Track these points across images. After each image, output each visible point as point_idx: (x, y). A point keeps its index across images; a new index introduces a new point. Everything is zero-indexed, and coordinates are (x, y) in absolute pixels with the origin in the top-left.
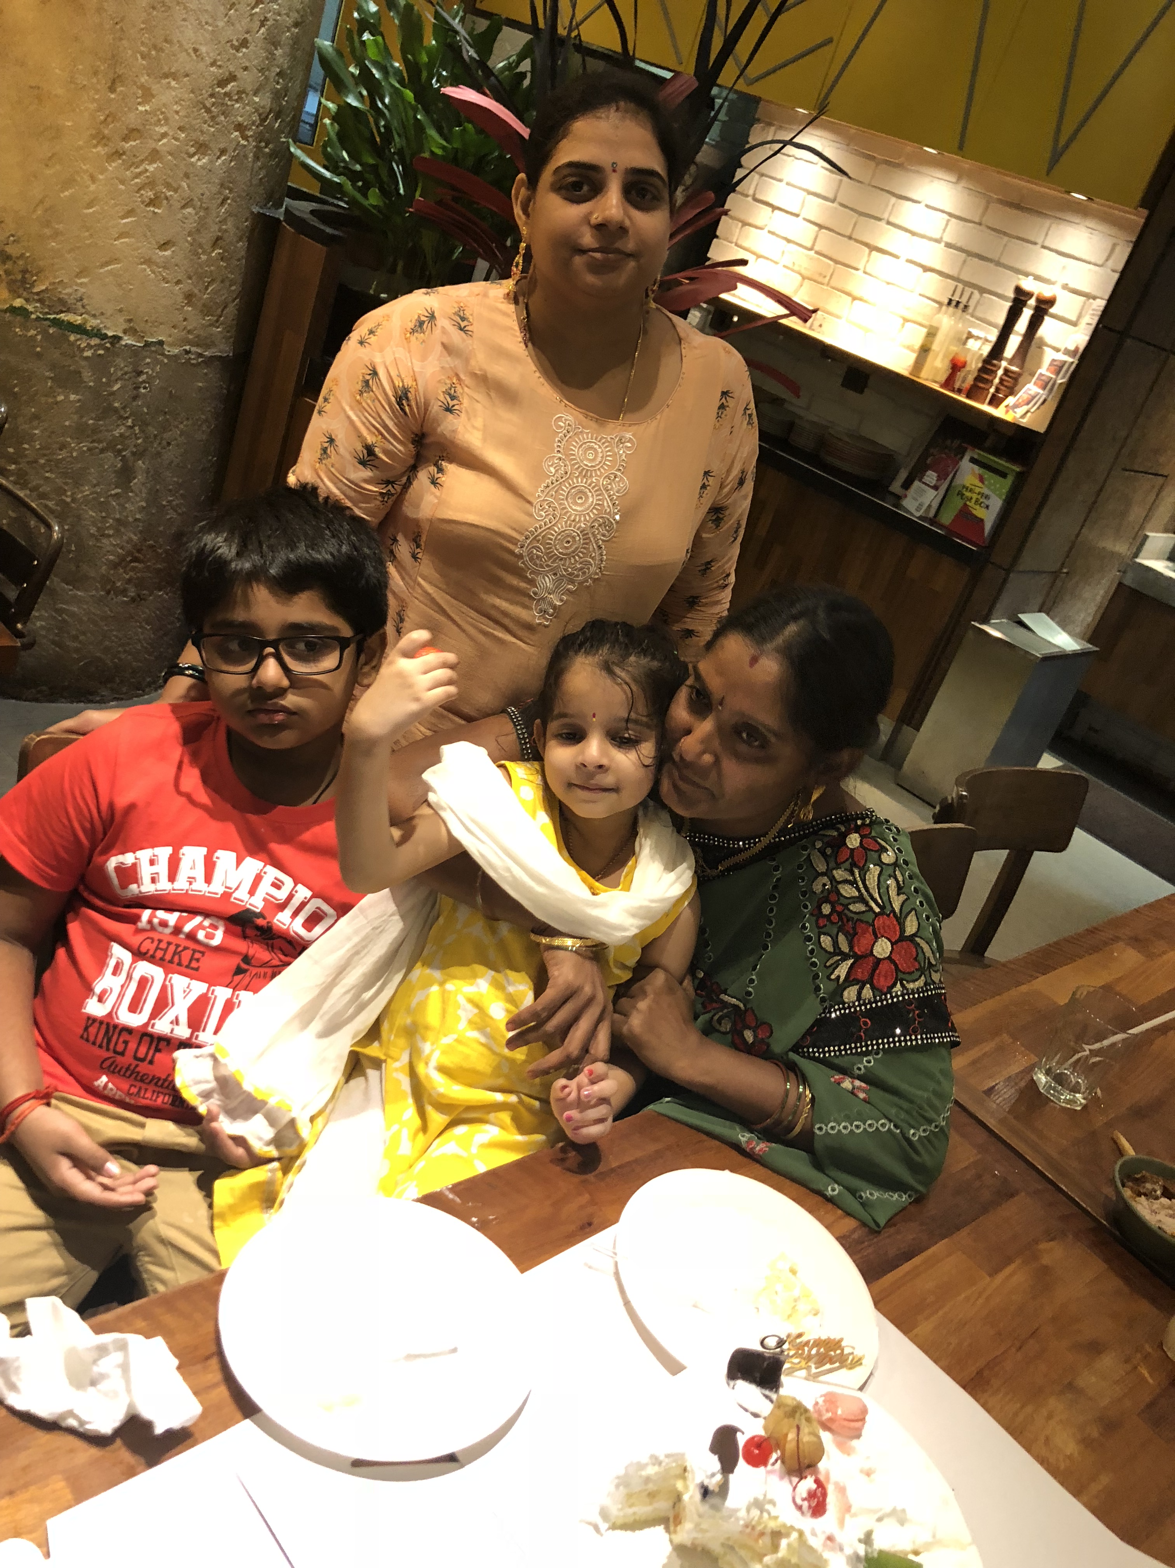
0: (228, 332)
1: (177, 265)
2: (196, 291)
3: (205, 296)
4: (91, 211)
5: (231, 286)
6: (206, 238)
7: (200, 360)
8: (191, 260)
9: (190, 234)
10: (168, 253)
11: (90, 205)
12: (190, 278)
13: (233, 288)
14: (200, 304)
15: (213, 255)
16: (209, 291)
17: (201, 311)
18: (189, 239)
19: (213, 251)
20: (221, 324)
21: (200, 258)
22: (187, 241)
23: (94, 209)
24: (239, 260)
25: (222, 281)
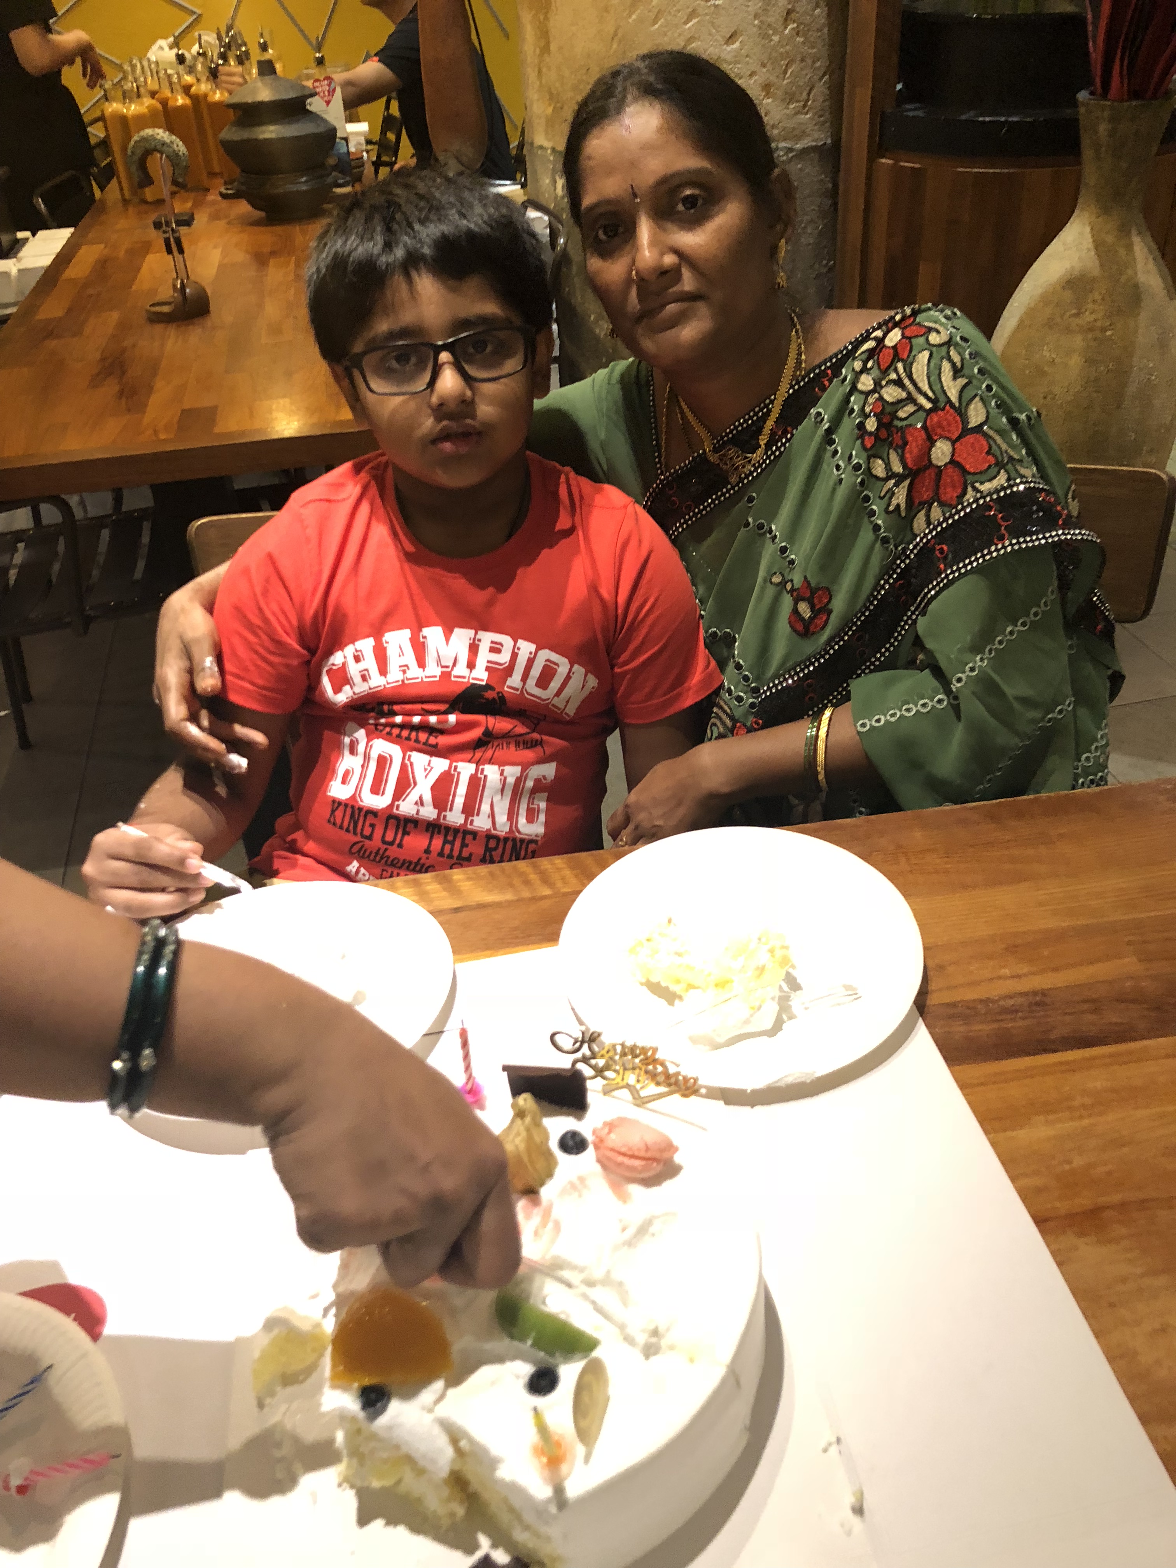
0: (820, 116)
1: (747, 56)
2: (773, 79)
3: (785, 82)
4: (656, 26)
5: (814, 62)
6: (775, 16)
7: (791, 155)
8: (763, 46)
9: (756, 16)
10: (737, 45)
11: (655, 22)
12: (764, 65)
13: (818, 64)
14: (779, 93)
15: (787, 32)
16: (789, 73)
17: (783, 100)
18: (756, 22)
19: (786, 28)
20: (810, 109)
21: (771, 40)
22: (755, 26)
23: (660, 23)
24: (819, 30)
25: (802, 60)
